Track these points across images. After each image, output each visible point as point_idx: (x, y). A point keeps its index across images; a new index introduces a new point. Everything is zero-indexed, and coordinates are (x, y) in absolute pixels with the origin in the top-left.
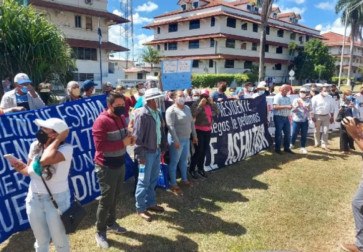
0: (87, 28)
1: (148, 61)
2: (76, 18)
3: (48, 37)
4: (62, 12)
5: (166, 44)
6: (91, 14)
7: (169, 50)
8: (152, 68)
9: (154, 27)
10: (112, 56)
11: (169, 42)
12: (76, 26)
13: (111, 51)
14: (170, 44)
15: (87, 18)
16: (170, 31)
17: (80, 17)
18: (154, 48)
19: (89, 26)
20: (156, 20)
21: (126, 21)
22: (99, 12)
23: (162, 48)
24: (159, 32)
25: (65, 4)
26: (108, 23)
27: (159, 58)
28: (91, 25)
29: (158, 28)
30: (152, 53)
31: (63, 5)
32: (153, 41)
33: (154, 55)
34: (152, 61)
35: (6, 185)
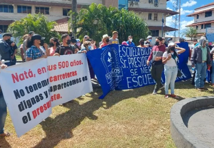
0: (154, 20)
1: (189, 36)
2: (149, 14)
3: (140, 25)
4: (142, 13)
5: (202, 25)
6: (157, 12)
7: (204, 28)
8: (192, 40)
9: (194, 15)
10: (167, 34)
11: (204, 24)
12: (149, 19)
13: (167, 31)
14: (206, 25)
15: (155, 14)
16: (206, 16)
17: (151, 14)
18: (194, 28)
19: (156, 18)
20: (196, 11)
21: (176, 13)
22: (161, 10)
23: (200, 27)
24: (198, 18)
25: (144, 8)
26: (167, 16)
27: (197, 34)
28: (157, 18)
29: (197, 16)
30: (192, 31)
31: (143, 9)
32: (193, 24)
33: (194, 32)
34: (192, 36)
35: (146, 70)
